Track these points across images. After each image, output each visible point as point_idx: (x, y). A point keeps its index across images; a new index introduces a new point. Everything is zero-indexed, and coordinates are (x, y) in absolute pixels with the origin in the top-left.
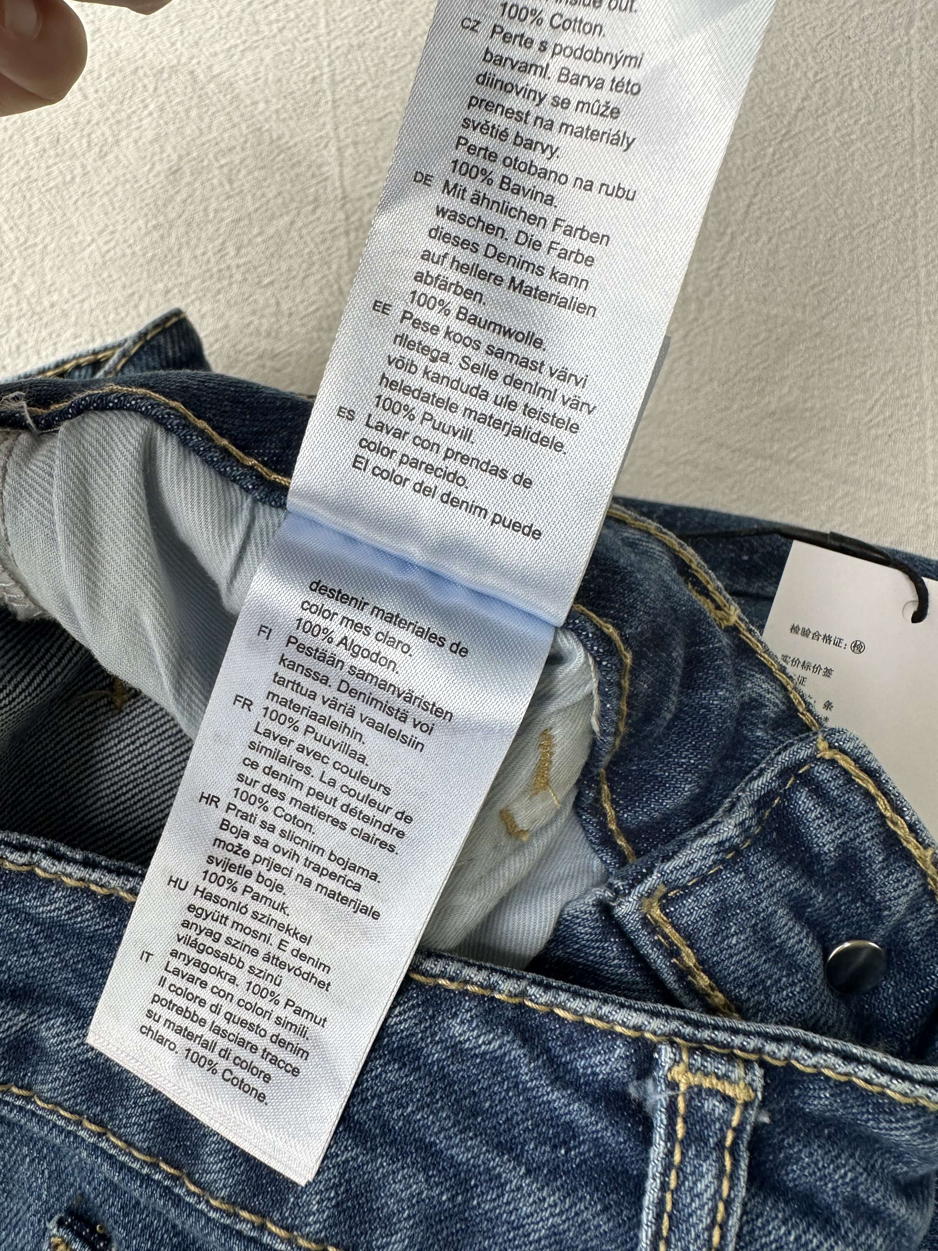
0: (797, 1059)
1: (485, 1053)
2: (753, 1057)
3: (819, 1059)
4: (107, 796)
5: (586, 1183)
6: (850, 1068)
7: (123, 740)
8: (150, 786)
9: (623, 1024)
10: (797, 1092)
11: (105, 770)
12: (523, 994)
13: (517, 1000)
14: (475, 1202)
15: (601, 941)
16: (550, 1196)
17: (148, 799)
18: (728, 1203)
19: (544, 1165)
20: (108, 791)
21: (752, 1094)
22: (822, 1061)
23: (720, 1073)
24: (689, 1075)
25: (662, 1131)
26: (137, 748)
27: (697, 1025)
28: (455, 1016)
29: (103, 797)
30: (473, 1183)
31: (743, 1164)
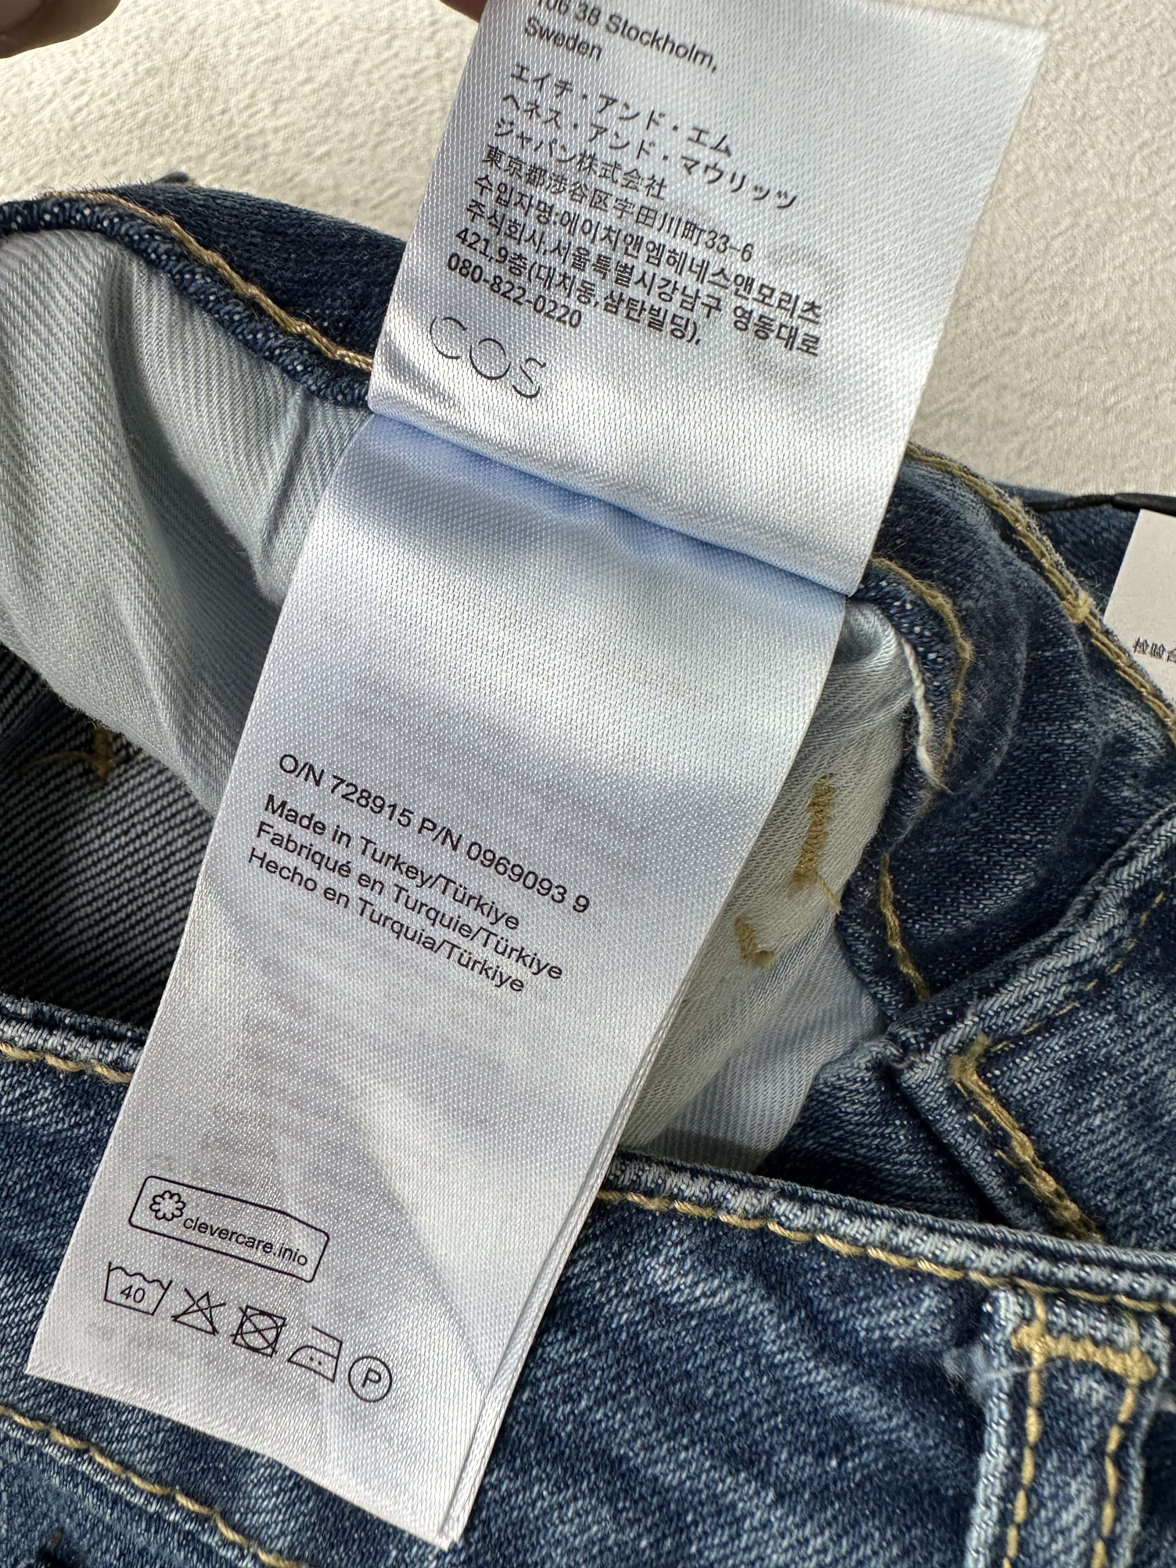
1: (704, 1311)
2: (1149, 1307)
4: (87, 916)
5: (873, 1513)
7: (109, 829)
8: (155, 900)
9: (935, 1259)
11: (83, 877)
12: (766, 1214)
13: (754, 1225)
14: (694, 1549)
15: (880, 1125)
16: (815, 1536)
17: (151, 921)
18: (1111, 1543)
19: (804, 1485)
20: (89, 910)
21: (1153, 1369)
23: (1098, 1335)
24: (1048, 1338)
25: (1002, 1430)
26: (133, 841)
27: (1055, 1257)
28: (655, 1251)
29: (81, 919)
30: (689, 1518)
31: (1136, 1480)
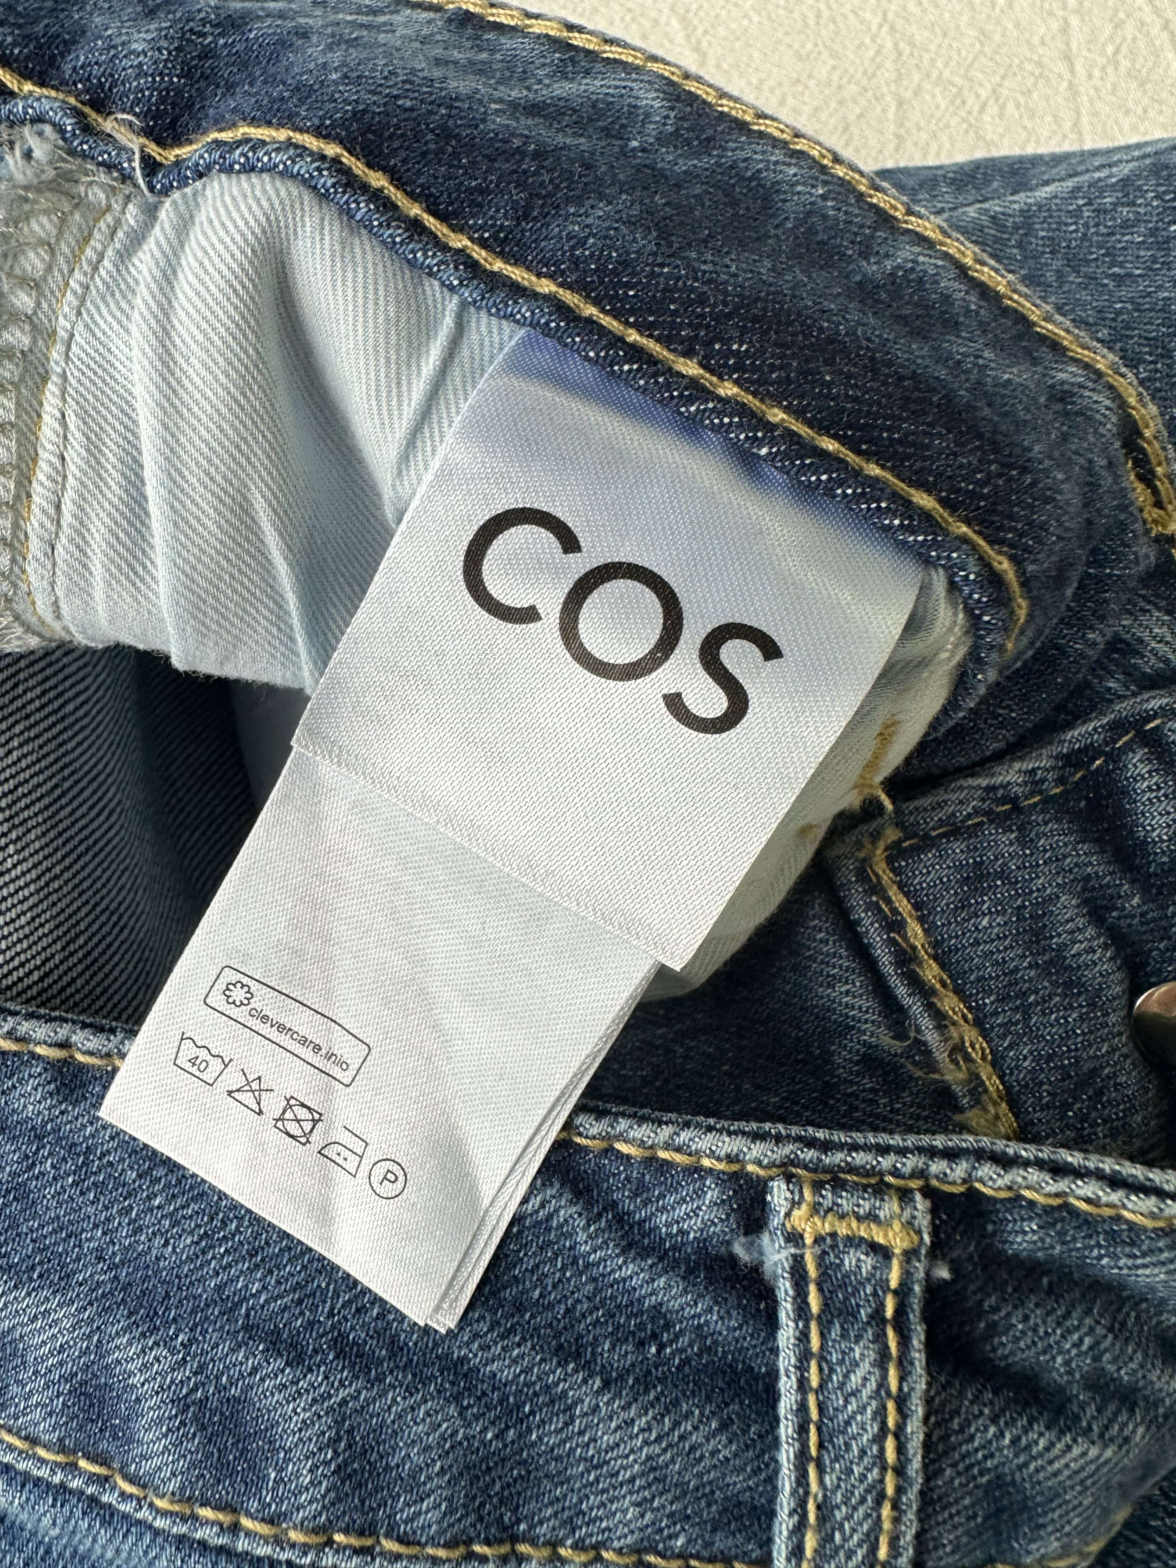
0: (981, 1181)
2: (915, 1184)
3: (1016, 1176)
5: (693, 1392)
6: (1062, 1185)
9: (712, 1154)
10: (990, 1227)
14: (534, 1436)
16: (640, 1417)
18: (901, 1402)
19: (628, 1371)
21: (916, 1238)
22: (1020, 1180)
23: (862, 1212)
24: (816, 1219)
25: (789, 1306)
27: (824, 1146)
30: (527, 1409)
31: (917, 1341)
